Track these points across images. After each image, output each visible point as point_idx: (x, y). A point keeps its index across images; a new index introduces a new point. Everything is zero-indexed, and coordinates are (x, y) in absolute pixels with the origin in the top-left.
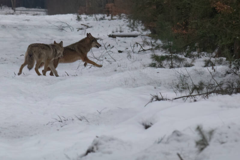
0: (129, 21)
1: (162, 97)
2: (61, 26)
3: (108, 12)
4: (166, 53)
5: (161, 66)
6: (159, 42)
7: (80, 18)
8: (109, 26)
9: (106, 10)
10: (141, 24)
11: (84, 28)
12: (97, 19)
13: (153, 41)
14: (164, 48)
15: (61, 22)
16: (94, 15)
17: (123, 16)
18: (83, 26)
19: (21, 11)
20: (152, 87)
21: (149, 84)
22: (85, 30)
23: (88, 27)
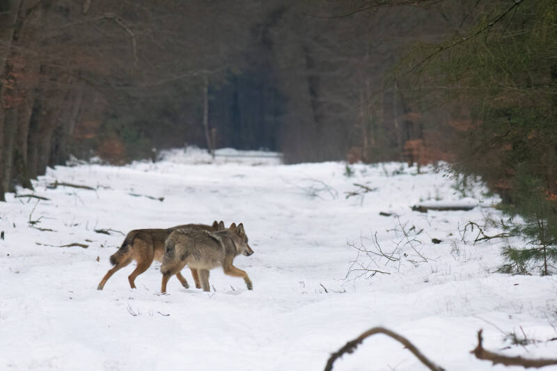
0: (455, 176)
1: (525, 335)
2: (311, 188)
3: (411, 159)
4: (532, 243)
5: (523, 271)
6: (519, 220)
7: (352, 170)
8: (413, 187)
9: (407, 153)
10: (480, 183)
11: (360, 192)
12: (386, 173)
13: (506, 219)
14: (530, 232)
15: (311, 179)
16: (380, 165)
17: (442, 166)
18: (358, 188)
19: (227, 156)
20: (504, 315)
21: (497, 309)
22: (363, 197)
23: (368, 190)
